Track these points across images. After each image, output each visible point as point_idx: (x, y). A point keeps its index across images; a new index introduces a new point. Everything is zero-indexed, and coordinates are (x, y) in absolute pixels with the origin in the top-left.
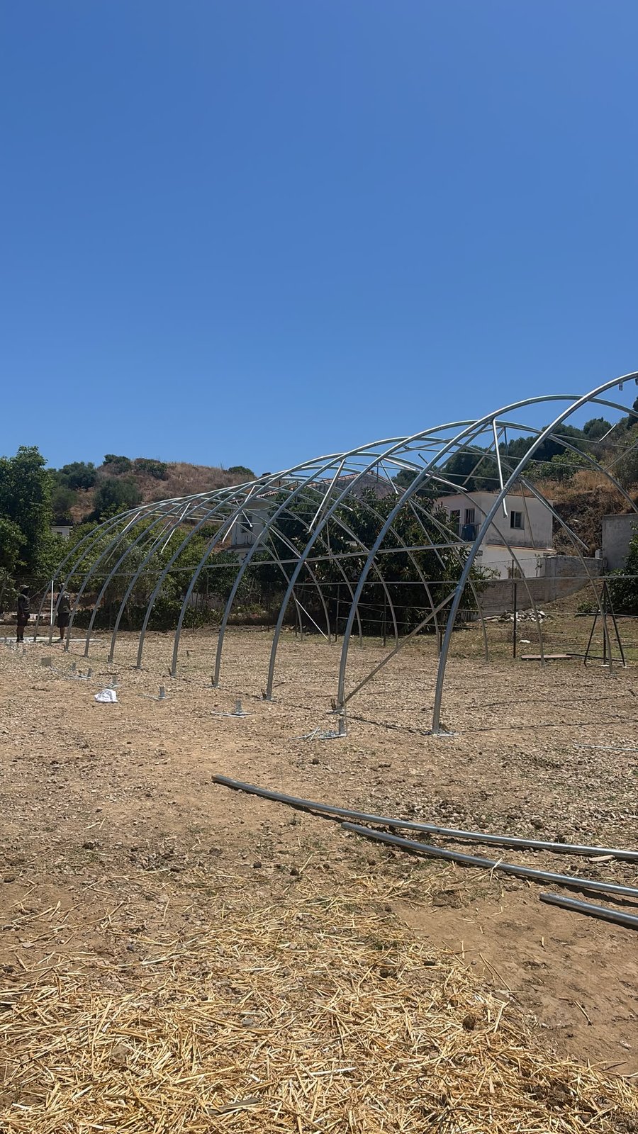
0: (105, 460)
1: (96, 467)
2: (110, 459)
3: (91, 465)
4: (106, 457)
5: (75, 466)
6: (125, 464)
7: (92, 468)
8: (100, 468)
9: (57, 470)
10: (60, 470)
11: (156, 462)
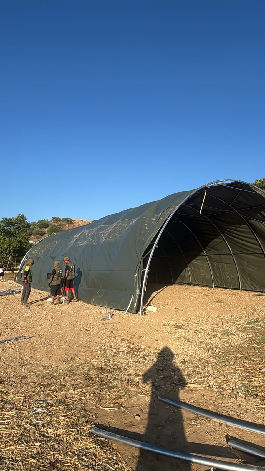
0: (52, 218)
1: (49, 221)
2: (54, 218)
3: (47, 220)
4: (53, 217)
5: (42, 220)
6: (59, 219)
7: (48, 221)
8: (51, 221)
9: (36, 222)
10: (37, 222)
11: (69, 219)
